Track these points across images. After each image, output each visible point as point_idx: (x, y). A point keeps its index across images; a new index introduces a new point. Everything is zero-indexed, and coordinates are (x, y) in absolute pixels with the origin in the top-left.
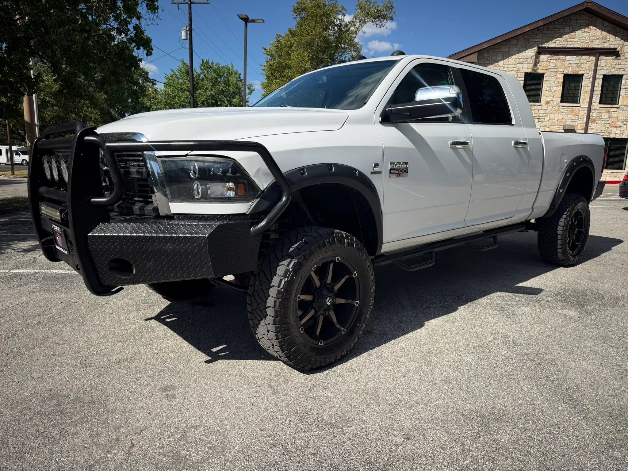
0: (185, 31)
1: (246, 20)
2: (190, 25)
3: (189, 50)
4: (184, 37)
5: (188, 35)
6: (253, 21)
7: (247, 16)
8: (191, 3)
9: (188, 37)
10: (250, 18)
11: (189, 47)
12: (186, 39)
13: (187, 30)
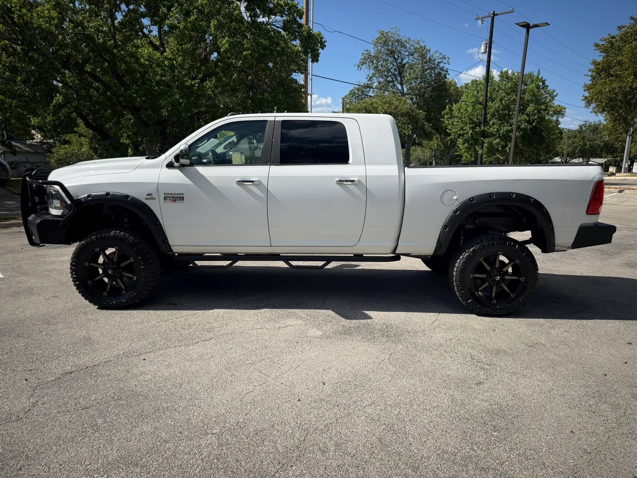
0: (484, 44)
1: (527, 27)
2: (491, 37)
3: (486, 63)
4: (483, 51)
5: (488, 48)
6: (536, 26)
7: (525, 22)
8: (494, 15)
9: (487, 50)
10: (531, 25)
11: (486, 60)
12: (485, 52)
13: (487, 44)
